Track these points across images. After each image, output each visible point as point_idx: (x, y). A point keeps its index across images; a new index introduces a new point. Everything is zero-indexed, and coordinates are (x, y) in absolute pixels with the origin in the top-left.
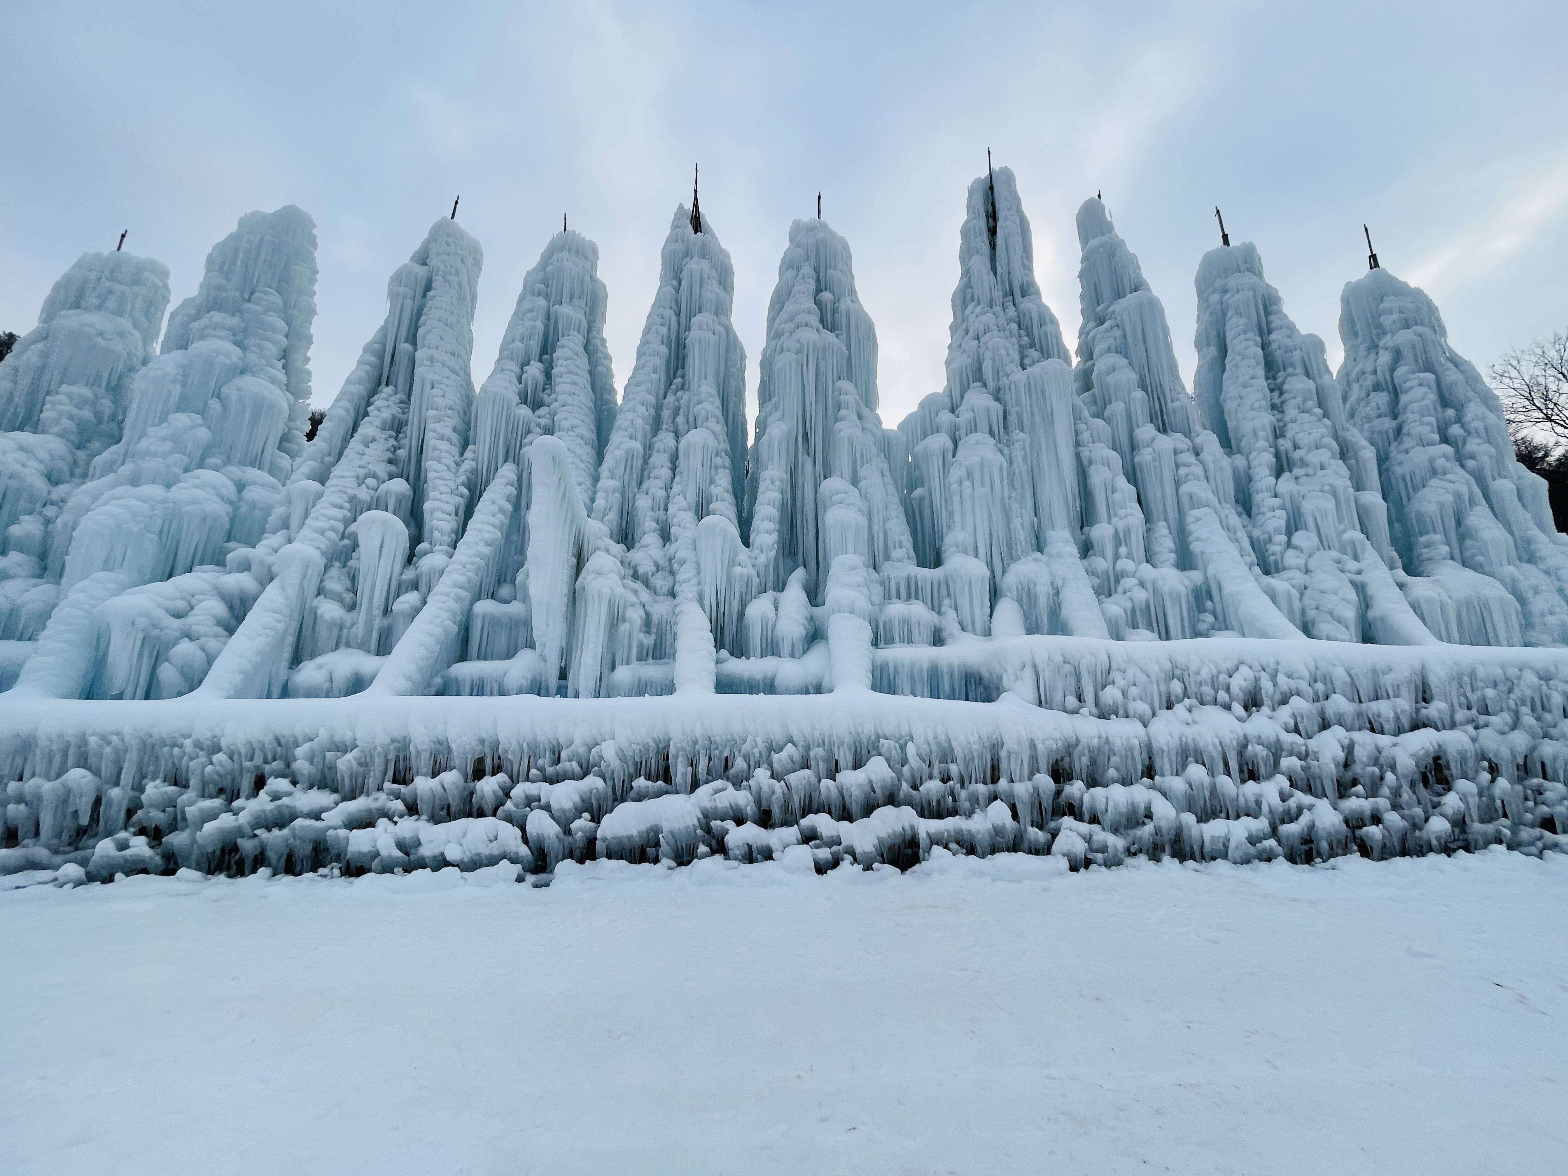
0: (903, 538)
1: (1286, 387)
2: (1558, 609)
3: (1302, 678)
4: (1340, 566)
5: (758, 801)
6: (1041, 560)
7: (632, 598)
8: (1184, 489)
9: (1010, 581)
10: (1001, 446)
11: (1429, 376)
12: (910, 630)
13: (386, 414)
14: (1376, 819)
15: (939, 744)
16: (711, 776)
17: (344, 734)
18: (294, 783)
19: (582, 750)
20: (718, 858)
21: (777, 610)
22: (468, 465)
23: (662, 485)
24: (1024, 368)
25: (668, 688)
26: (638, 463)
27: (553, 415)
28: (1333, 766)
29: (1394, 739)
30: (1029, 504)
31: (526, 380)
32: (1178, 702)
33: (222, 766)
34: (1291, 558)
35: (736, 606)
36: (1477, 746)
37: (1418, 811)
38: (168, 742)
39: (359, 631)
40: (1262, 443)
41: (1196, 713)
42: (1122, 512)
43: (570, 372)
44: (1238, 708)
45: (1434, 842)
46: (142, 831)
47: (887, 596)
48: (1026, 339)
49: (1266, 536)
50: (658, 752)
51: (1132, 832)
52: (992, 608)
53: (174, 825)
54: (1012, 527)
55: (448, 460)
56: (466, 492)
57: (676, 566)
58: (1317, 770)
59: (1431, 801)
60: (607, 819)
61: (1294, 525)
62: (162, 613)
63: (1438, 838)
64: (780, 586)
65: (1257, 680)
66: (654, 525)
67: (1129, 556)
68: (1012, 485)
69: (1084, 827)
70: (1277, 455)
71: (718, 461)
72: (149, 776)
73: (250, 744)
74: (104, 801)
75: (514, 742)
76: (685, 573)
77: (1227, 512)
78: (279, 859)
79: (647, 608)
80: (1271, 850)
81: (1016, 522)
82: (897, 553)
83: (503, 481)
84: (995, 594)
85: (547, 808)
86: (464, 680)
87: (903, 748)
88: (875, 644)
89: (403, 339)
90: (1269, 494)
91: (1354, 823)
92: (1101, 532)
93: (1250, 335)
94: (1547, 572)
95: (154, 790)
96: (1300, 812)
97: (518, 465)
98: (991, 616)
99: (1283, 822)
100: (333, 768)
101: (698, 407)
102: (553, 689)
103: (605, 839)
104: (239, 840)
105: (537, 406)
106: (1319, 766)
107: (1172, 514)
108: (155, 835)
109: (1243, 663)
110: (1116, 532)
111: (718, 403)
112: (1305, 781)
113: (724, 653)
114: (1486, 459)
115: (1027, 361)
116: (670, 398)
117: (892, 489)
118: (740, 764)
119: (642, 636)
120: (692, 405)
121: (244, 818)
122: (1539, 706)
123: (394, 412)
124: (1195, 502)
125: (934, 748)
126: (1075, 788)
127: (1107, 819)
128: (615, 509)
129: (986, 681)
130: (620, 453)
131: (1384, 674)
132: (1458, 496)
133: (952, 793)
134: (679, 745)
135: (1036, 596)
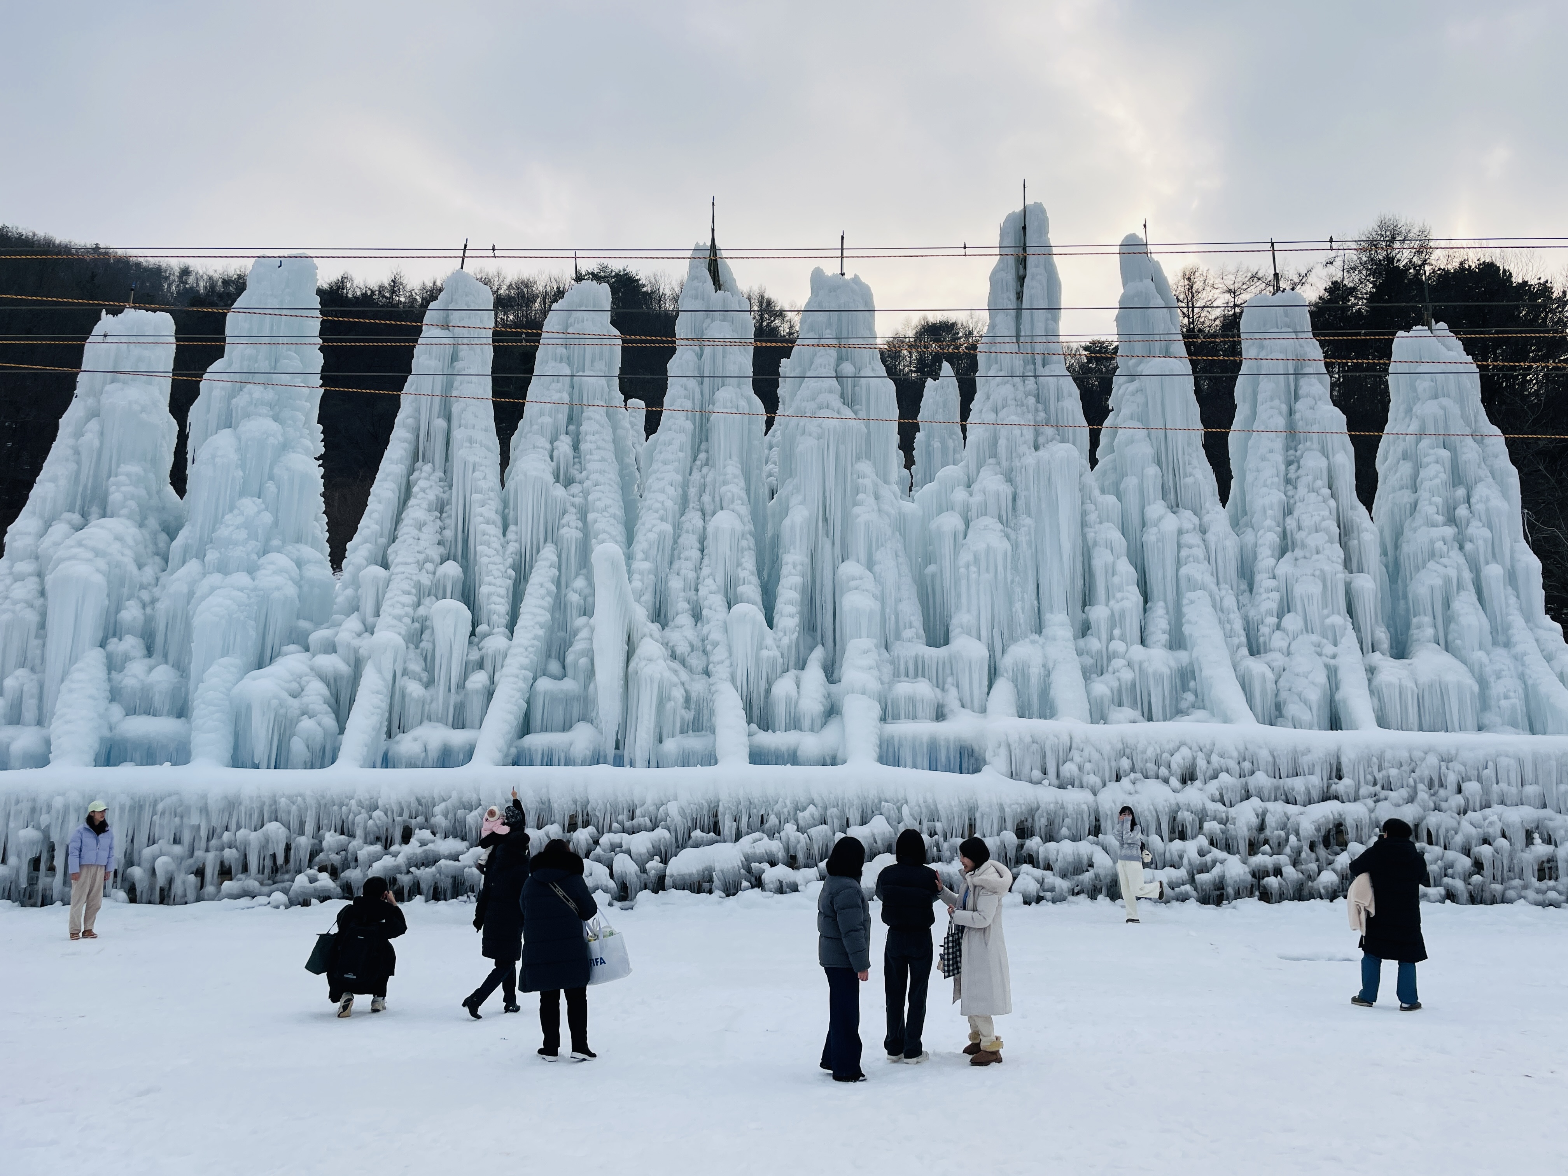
0: (912, 618)
1: (1302, 462)
2: (1512, 694)
3: (1231, 758)
4: (1319, 649)
5: (787, 849)
6: (1037, 642)
7: (675, 679)
8: (1183, 571)
9: (1006, 662)
10: (1009, 530)
11: (1445, 454)
12: (914, 706)
13: (431, 496)
14: (1278, 872)
15: (928, 807)
16: (751, 830)
17: (470, 796)
18: (434, 833)
19: (652, 809)
20: (757, 890)
21: (798, 688)
22: (513, 547)
23: (693, 567)
24: (1036, 448)
25: (710, 759)
26: (669, 542)
27: (586, 494)
28: (1245, 829)
29: (1302, 809)
30: (1032, 587)
31: (559, 458)
32: (1126, 776)
33: (379, 819)
34: (1278, 641)
35: (763, 684)
36: (1373, 815)
37: (1313, 866)
38: (337, 802)
39: (437, 706)
40: (1269, 522)
41: (1139, 786)
42: (1119, 595)
43: (598, 448)
44: (1175, 782)
45: (1322, 891)
46: (321, 869)
47: (896, 674)
48: (1042, 415)
49: (1259, 617)
50: (709, 811)
51: (1076, 877)
52: (990, 687)
53: (346, 865)
54: (1014, 610)
55: (496, 544)
56: (514, 573)
57: (709, 648)
58: (1234, 833)
59: (1327, 859)
60: (673, 861)
61: (1285, 607)
62: (285, 695)
63: (1325, 888)
64: (802, 665)
65: (1194, 759)
66: (686, 606)
67: (1123, 638)
68: (1015, 568)
69: (1038, 872)
70: (1284, 535)
71: (744, 543)
72: (325, 828)
73: (400, 803)
74: (293, 846)
75: (600, 802)
76: (719, 654)
77: (1223, 593)
78: (429, 890)
79: (687, 686)
80: (1187, 893)
81: (1018, 606)
82: (907, 633)
83: (547, 563)
84: (993, 673)
85: (628, 852)
86: (536, 751)
87: (899, 809)
88: (883, 719)
89: (436, 415)
90: (1267, 575)
91: (1259, 874)
92: (1098, 613)
93: (1277, 402)
94: (1515, 658)
95: (331, 838)
96: (1214, 863)
97: (556, 545)
98: (988, 694)
99: (1201, 871)
100: (464, 822)
101: (724, 489)
102: (610, 757)
103: (672, 876)
104: (398, 876)
105: (568, 482)
106: (1235, 829)
107: (1171, 595)
108: (334, 873)
109: (1185, 744)
110: (1113, 615)
111: (742, 484)
112: (1224, 841)
113: (754, 726)
114: (1481, 543)
115: (1041, 440)
116: (696, 476)
117: (905, 569)
118: (773, 820)
119: (683, 711)
120: (717, 485)
121: (401, 860)
122: (1435, 784)
123: (437, 493)
124: (1194, 586)
125: (924, 810)
126: (1034, 843)
127: (1057, 867)
128: (651, 590)
129: (976, 754)
130: (652, 536)
131: (1303, 755)
132: (1447, 580)
133: (937, 845)
134: (726, 805)
135: (1029, 677)
